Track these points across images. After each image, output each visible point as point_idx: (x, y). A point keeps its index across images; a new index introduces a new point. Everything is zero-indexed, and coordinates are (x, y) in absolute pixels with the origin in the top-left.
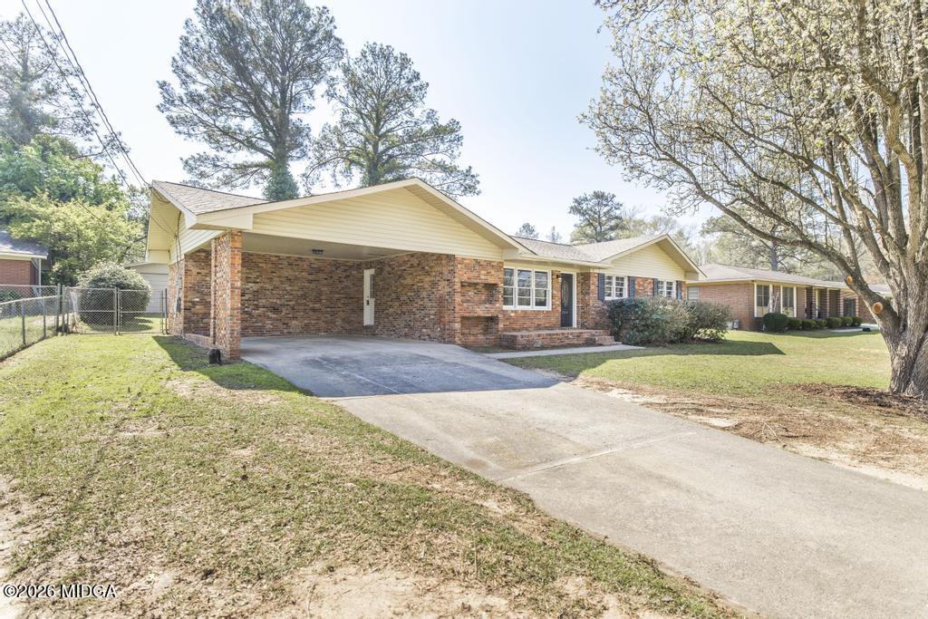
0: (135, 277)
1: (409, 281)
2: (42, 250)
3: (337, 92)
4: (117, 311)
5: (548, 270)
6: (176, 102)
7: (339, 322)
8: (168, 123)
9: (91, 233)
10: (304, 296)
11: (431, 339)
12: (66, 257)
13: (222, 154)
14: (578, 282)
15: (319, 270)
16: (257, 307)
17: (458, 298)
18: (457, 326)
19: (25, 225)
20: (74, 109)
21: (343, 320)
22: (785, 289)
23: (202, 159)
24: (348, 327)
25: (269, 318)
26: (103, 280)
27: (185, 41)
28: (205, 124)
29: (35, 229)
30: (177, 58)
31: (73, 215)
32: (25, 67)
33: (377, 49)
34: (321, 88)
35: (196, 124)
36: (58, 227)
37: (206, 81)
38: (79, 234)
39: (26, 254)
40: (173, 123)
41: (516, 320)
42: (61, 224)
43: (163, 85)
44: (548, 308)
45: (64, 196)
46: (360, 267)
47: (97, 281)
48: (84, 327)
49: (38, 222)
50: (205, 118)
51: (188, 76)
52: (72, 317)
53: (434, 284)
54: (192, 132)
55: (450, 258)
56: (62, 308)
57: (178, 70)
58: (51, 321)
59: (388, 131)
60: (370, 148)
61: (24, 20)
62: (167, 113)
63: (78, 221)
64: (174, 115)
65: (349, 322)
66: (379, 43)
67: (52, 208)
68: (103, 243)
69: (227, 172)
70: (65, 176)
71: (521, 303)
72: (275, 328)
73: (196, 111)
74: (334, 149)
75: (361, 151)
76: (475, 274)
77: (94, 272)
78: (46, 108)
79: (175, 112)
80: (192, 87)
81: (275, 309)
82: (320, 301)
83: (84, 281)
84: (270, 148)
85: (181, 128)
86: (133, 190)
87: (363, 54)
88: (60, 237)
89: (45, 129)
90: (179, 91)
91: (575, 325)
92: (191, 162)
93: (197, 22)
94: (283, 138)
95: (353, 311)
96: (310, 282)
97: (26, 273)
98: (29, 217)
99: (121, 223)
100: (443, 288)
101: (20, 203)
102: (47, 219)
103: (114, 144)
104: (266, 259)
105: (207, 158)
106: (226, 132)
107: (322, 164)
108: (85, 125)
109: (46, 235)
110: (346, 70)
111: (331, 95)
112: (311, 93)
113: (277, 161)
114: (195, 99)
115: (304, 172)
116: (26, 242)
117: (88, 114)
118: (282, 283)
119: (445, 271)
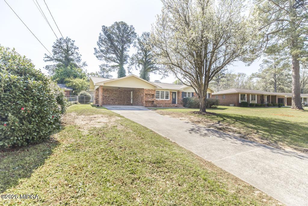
0: (88, 94)
1: (137, 94)
2: (71, 88)
3: (136, 45)
4: (85, 100)
5: (169, 91)
6: (98, 52)
7: (125, 103)
8: (96, 57)
9: (80, 85)
10: (118, 97)
11: (140, 105)
12: (76, 90)
13: (108, 63)
14: (177, 94)
15: (121, 92)
16: (109, 99)
17: (144, 97)
18: (144, 102)
19: (69, 84)
20: (77, 57)
21: (127, 102)
22: (241, 95)
23: (104, 65)
24: (127, 103)
25: (111, 101)
26: (82, 94)
27: (100, 38)
28: (105, 57)
29: (70, 84)
30: (98, 42)
31: (77, 81)
32: (68, 48)
33: (146, 33)
34: (132, 45)
35: (102, 57)
36: (74, 84)
37: (104, 46)
38: (78, 85)
39: (69, 90)
40: (97, 57)
41: (160, 102)
42: (75, 83)
43: (95, 49)
44: (169, 99)
45: (75, 77)
46: (130, 91)
47: (81, 94)
48: (79, 103)
49: (71, 83)
50: (104, 55)
51: (100, 45)
52: (77, 101)
53: (141, 94)
54: (101, 59)
55: (143, 89)
56: (76, 100)
57: (98, 44)
58: (74, 102)
59: (149, 55)
60: (144, 59)
61: (68, 38)
62: (96, 55)
63: (78, 82)
64: (97, 55)
65: (128, 103)
66: (146, 32)
67: (73, 80)
68: (82, 87)
69: (110, 68)
70: (75, 72)
71: (161, 98)
72: (113, 103)
73: (102, 54)
74: (135, 60)
75: (142, 60)
76: (148, 92)
77: (81, 93)
78: (72, 57)
79: (98, 55)
80: (101, 48)
81: (112, 100)
82: (121, 98)
83: (79, 95)
84: (119, 61)
85: (99, 58)
86: (88, 74)
87: (143, 35)
88: (75, 86)
89: (71, 62)
90: (98, 50)
91: (176, 103)
92: (101, 66)
93: (103, 33)
94: (122, 59)
95: (129, 100)
96: (119, 94)
97: (69, 93)
98: (70, 82)
99: (86, 82)
100: (142, 95)
101: (67, 79)
102: (72, 82)
103: (84, 64)
104: (111, 90)
105: (105, 65)
106: (109, 58)
107: (132, 64)
108: (79, 60)
109: (72, 85)
110: (138, 40)
111: (135, 46)
112: (129, 46)
113: (120, 65)
114: (102, 51)
115: (128, 66)
116: (69, 87)
117: (79, 57)
118: (114, 94)
119: (142, 91)
